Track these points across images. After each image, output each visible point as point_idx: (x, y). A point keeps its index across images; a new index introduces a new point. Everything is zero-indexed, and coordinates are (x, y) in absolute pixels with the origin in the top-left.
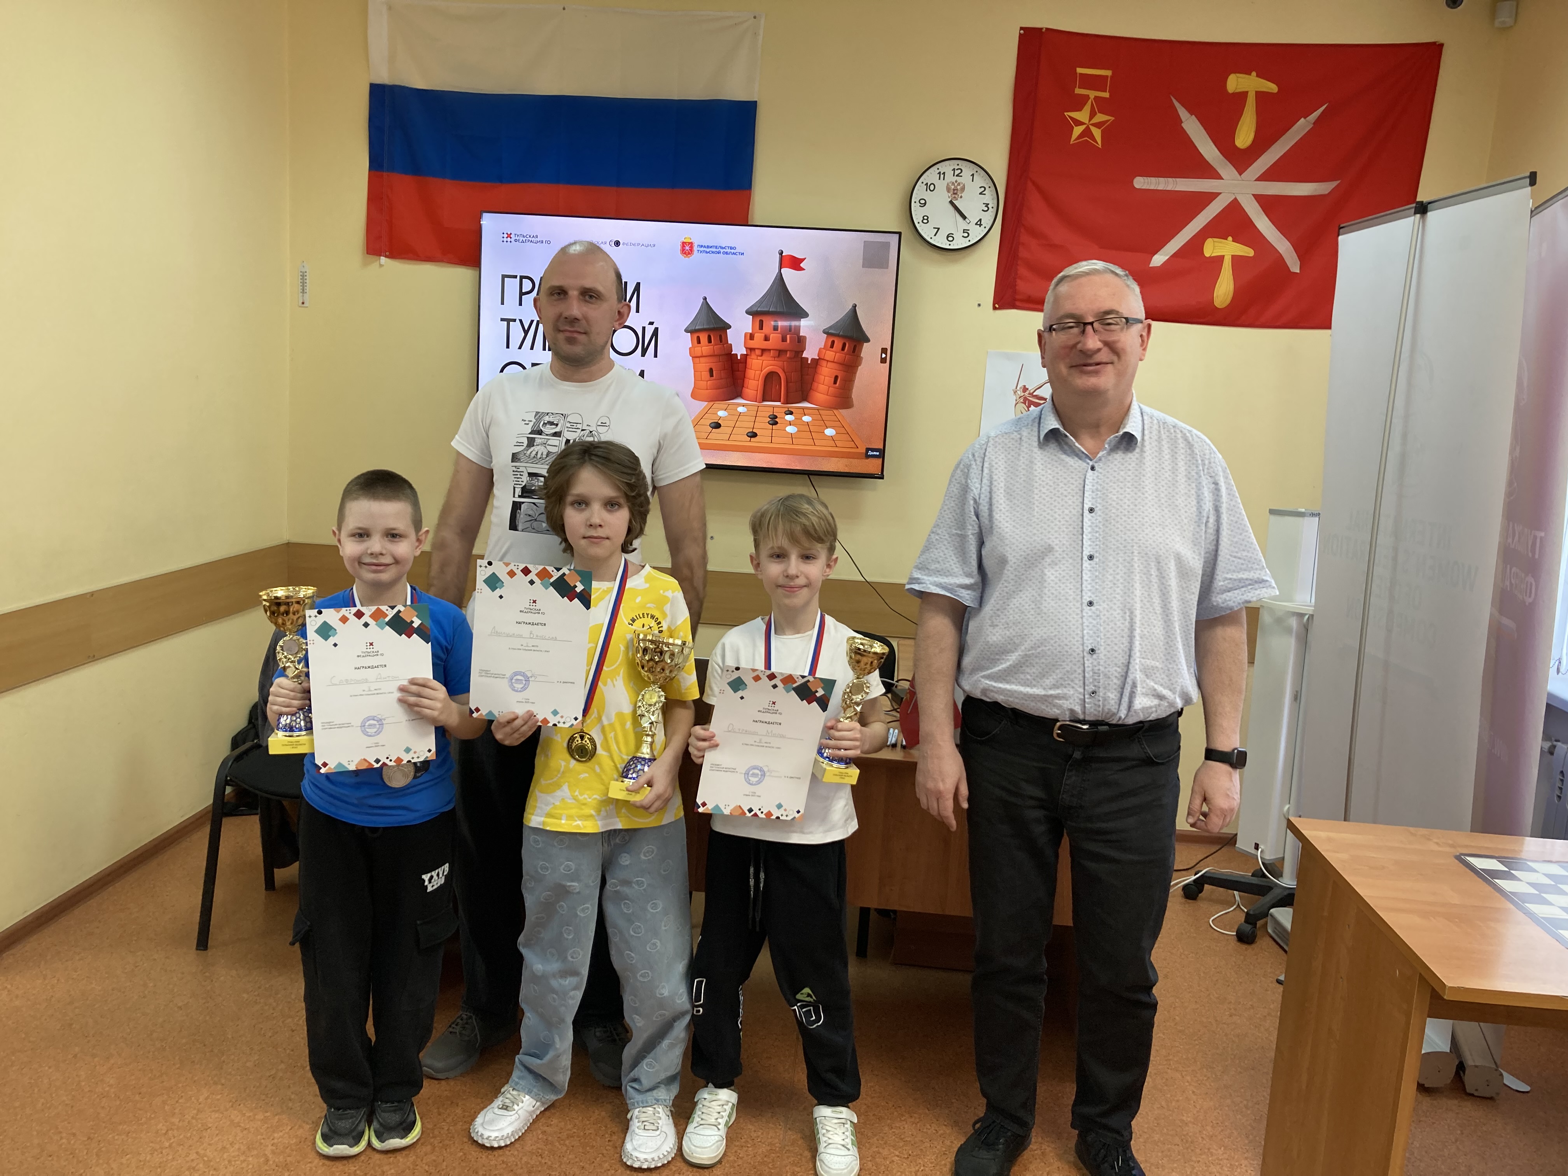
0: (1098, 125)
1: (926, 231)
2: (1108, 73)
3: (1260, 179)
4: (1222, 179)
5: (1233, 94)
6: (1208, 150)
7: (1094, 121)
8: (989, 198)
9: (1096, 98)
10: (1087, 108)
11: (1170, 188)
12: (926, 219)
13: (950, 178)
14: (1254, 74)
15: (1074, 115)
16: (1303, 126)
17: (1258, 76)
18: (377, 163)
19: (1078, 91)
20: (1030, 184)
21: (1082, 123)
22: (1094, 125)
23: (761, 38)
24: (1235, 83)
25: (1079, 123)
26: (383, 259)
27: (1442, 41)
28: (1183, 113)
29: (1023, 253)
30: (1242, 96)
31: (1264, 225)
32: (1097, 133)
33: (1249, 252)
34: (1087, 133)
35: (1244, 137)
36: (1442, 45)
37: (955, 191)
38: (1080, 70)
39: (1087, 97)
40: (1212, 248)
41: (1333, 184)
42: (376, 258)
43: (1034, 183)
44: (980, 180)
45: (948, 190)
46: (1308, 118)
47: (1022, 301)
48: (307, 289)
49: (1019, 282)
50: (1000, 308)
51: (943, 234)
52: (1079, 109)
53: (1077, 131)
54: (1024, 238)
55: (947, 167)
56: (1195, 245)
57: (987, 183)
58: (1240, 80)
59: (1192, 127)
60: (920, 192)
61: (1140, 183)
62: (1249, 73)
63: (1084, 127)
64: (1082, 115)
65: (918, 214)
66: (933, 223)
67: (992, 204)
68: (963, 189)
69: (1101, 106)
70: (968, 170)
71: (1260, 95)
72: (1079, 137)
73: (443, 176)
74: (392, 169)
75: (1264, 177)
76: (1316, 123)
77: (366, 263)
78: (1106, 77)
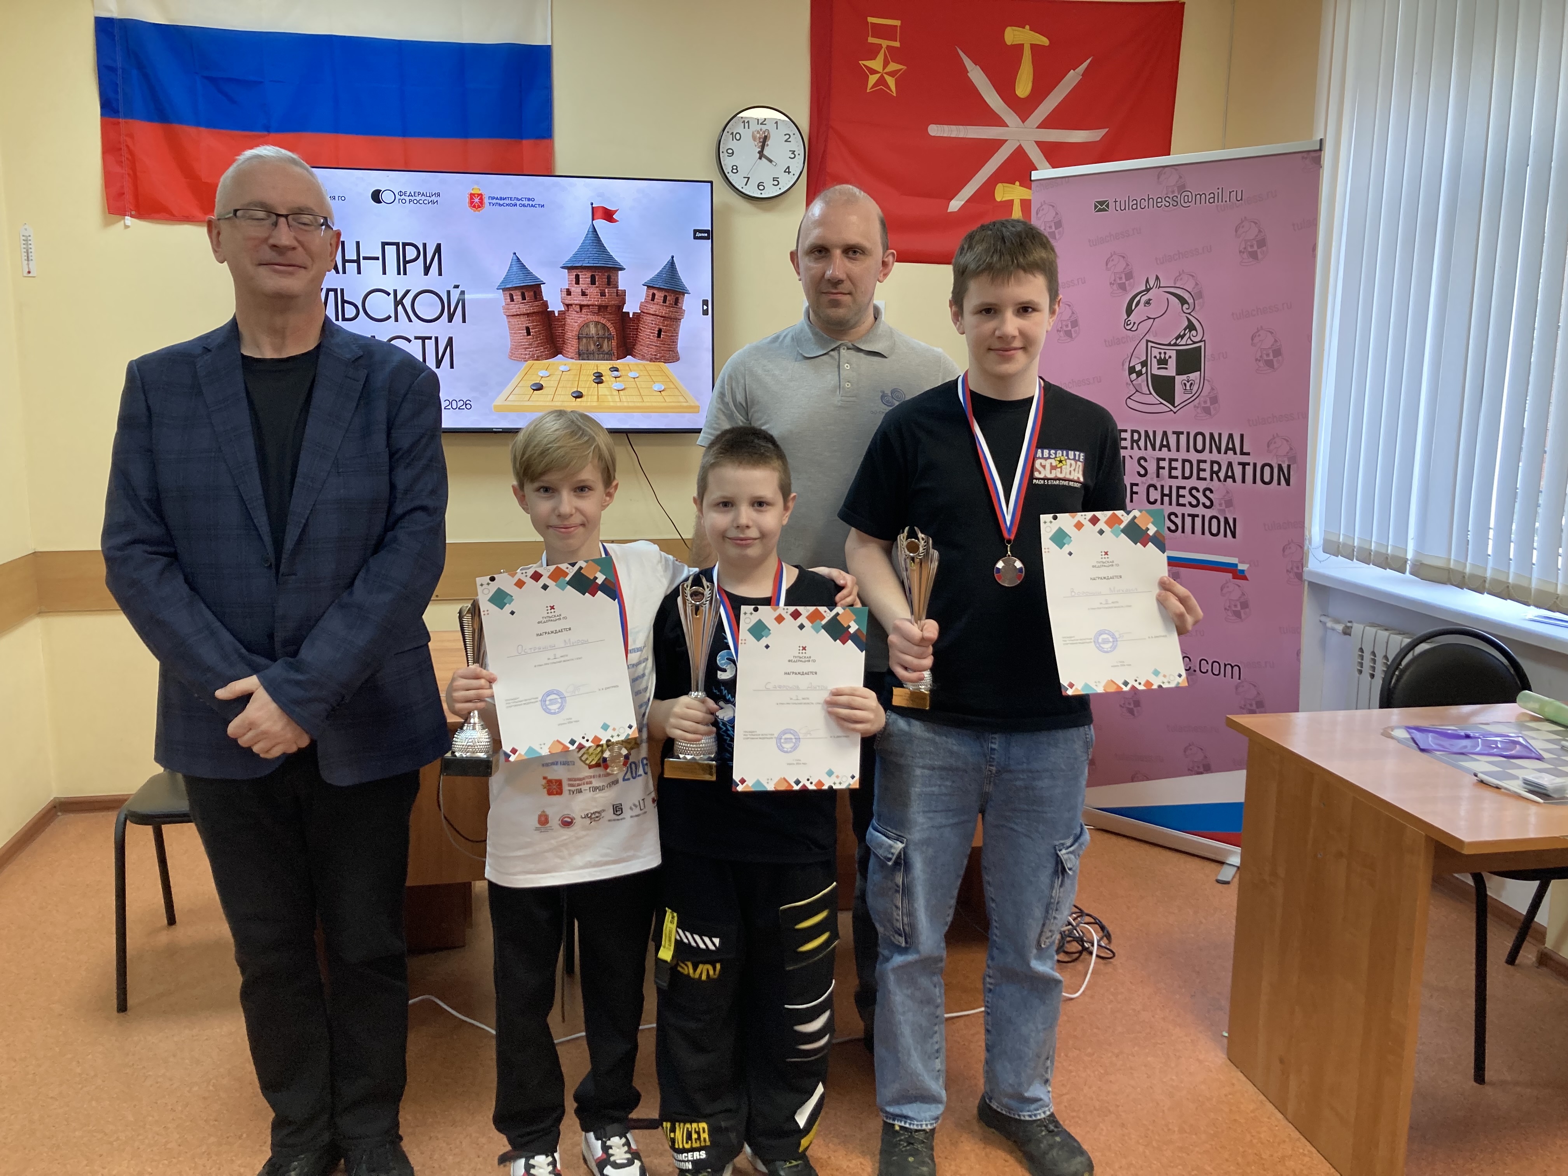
0: (892, 74)
1: (737, 181)
2: (897, 23)
3: (1039, 127)
4: (1007, 126)
5: (1012, 45)
6: (993, 100)
7: (887, 70)
8: (795, 144)
9: (888, 47)
10: (881, 57)
11: (962, 135)
12: (735, 169)
13: (755, 125)
14: (1027, 27)
15: (869, 63)
16: (1072, 78)
17: (1031, 29)
18: (109, 107)
19: (871, 40)
20: (832, 132)
21: (877, 72)
22: (888, 74)
24: (1012, 35)
25: (874, 72)
26: (129, 220)
28: (968, 63)
30: (1019, 48)
32: (891, 82)
34: (882, 81)
35: (1023, 87)
36: (1183, 4)
37: (762, 140)
38: (871, 20)
39: (880, 46)
40: (1002, 193)
41: (1103, 132)
42: (117, 218)
43: (836, 133)
44: (786, 126)
45: (754, 138)
46: (1077, 70)
48: (33, 256)
51: (753, 183)
52: (873, 58)
53: (873, 79)
55: (752, 116)
56: (986, 191)
57: (792, 129)
58: (1016, 33)
59: (977, 76)
60: (727, 142)
61: (934, 130)
62: (1024, 28)
63: (877, 76)
64: (876, 64)
65: (728, 163)
66: (742, 172)
67: (800, 151)
68: (769, 138)
69: (893, 55)
70: (771, 118)
71: (1033, 47)
72: (875, 85)
73: (198, 124)
74: (130, 114)
75: (1044, 125)
76: (1084, 74)
77: (107, 224)
78: (896, 26)
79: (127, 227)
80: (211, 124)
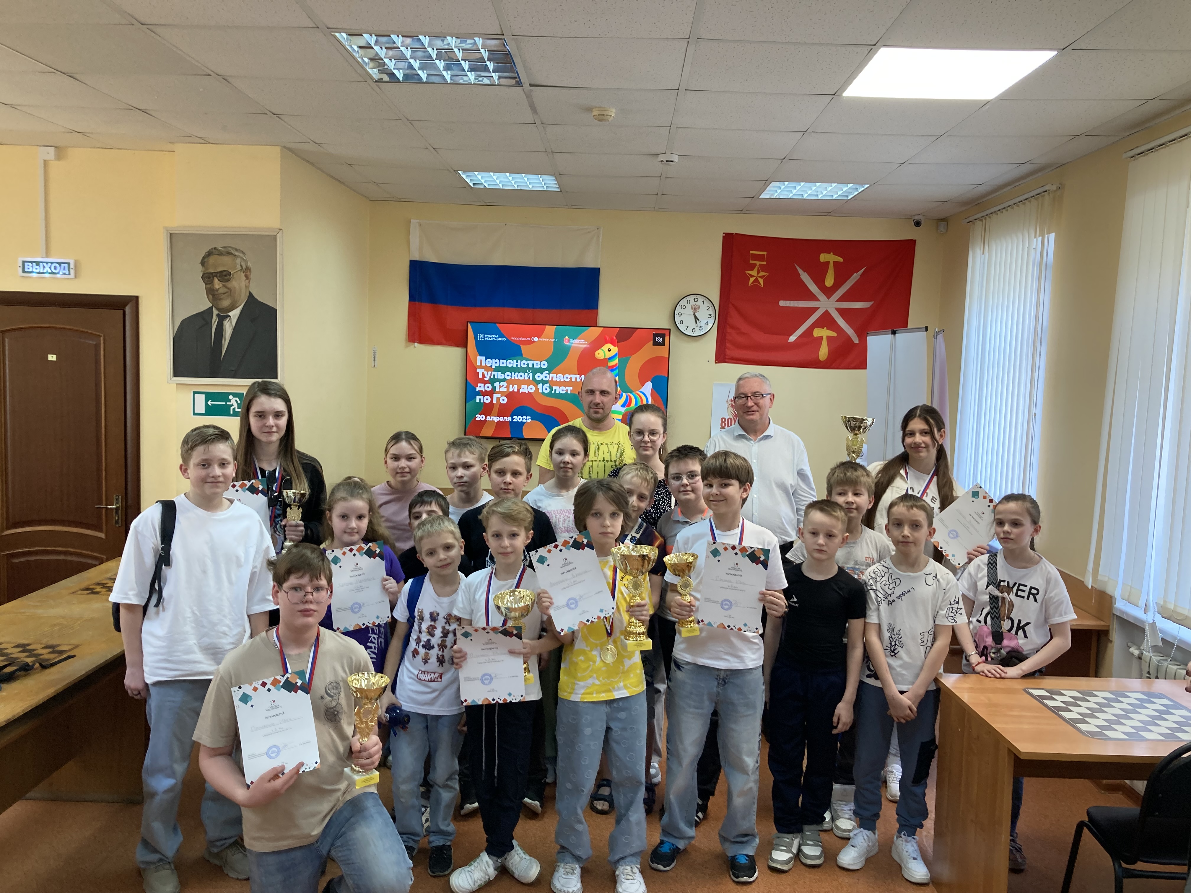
0: (761, 277)
1: (682, 328)
2: (765, 253)
3: (837, 301)
4: (820, 301)
5: (823, 262)
6: (813, 288)
7: (759, 275)
8: (711, 312)
9: (760, 265)
10: (756, 269)
11: (796, 305)
12: (682, 322)
13: (693, 303)
14: (832, 254)
15: (750, 272)
16: (856, 277)
17: (834, 254)
18: (412, 298)
19: (751, 262)
20: (730, 305)
21: (754, 276)
22: (760, 277)
23: (601, 238)
24: (824, 257)
25: (752, 276)
26: (416, 344)
27: (915, 238)
28: (800, 271)
29: (728, 337)
30: (827, 263)
31: (841, 322)
32: (761, 281)
33: (834, 334)
34: (756, 280)
35: (829, 281)
36: (915, 241)
37: (695, 309)
38: (751, 252)
39: (756, 265)
40: (818, 332)
41: (872, 303)
42: (411, 343)
43: (733, 305)
44: (707, 304)
45: (692, 308)
46: (858, 273)
47: (729, 359)
48: (377, 359)
49: (727, 350)
50: (719, 363)
51: (690, 329)
52: (752, 270)
53: (751, 280)
54: (729, 330)
55: (691, 298)
56: (809, 332)
57: (710, 305)
59: (805, 277)
60: (678, 309)
61: (782, 303)
62: (829, 253)
63: (754, 278)
64: (754, 273)
65: (678, 319)
66: (685, 324)
67: (713, 314)
68: (699, 308)
69: (762, 268)
70: (701, 299)
71: (835, 263)
72: (754, 282)
73: (447, 304)
74: (421, 301)
75: (839, 300)
76: (861, 275)
77: (407, 347)
78: (764, 255)
79: (415, 347)
80: (452, 305)
